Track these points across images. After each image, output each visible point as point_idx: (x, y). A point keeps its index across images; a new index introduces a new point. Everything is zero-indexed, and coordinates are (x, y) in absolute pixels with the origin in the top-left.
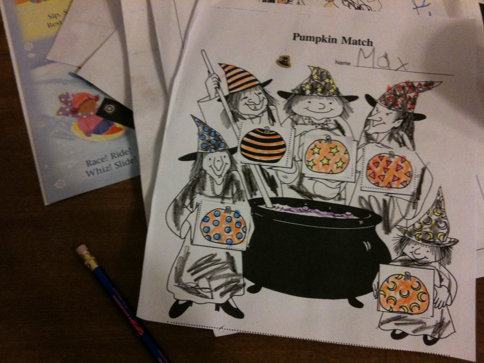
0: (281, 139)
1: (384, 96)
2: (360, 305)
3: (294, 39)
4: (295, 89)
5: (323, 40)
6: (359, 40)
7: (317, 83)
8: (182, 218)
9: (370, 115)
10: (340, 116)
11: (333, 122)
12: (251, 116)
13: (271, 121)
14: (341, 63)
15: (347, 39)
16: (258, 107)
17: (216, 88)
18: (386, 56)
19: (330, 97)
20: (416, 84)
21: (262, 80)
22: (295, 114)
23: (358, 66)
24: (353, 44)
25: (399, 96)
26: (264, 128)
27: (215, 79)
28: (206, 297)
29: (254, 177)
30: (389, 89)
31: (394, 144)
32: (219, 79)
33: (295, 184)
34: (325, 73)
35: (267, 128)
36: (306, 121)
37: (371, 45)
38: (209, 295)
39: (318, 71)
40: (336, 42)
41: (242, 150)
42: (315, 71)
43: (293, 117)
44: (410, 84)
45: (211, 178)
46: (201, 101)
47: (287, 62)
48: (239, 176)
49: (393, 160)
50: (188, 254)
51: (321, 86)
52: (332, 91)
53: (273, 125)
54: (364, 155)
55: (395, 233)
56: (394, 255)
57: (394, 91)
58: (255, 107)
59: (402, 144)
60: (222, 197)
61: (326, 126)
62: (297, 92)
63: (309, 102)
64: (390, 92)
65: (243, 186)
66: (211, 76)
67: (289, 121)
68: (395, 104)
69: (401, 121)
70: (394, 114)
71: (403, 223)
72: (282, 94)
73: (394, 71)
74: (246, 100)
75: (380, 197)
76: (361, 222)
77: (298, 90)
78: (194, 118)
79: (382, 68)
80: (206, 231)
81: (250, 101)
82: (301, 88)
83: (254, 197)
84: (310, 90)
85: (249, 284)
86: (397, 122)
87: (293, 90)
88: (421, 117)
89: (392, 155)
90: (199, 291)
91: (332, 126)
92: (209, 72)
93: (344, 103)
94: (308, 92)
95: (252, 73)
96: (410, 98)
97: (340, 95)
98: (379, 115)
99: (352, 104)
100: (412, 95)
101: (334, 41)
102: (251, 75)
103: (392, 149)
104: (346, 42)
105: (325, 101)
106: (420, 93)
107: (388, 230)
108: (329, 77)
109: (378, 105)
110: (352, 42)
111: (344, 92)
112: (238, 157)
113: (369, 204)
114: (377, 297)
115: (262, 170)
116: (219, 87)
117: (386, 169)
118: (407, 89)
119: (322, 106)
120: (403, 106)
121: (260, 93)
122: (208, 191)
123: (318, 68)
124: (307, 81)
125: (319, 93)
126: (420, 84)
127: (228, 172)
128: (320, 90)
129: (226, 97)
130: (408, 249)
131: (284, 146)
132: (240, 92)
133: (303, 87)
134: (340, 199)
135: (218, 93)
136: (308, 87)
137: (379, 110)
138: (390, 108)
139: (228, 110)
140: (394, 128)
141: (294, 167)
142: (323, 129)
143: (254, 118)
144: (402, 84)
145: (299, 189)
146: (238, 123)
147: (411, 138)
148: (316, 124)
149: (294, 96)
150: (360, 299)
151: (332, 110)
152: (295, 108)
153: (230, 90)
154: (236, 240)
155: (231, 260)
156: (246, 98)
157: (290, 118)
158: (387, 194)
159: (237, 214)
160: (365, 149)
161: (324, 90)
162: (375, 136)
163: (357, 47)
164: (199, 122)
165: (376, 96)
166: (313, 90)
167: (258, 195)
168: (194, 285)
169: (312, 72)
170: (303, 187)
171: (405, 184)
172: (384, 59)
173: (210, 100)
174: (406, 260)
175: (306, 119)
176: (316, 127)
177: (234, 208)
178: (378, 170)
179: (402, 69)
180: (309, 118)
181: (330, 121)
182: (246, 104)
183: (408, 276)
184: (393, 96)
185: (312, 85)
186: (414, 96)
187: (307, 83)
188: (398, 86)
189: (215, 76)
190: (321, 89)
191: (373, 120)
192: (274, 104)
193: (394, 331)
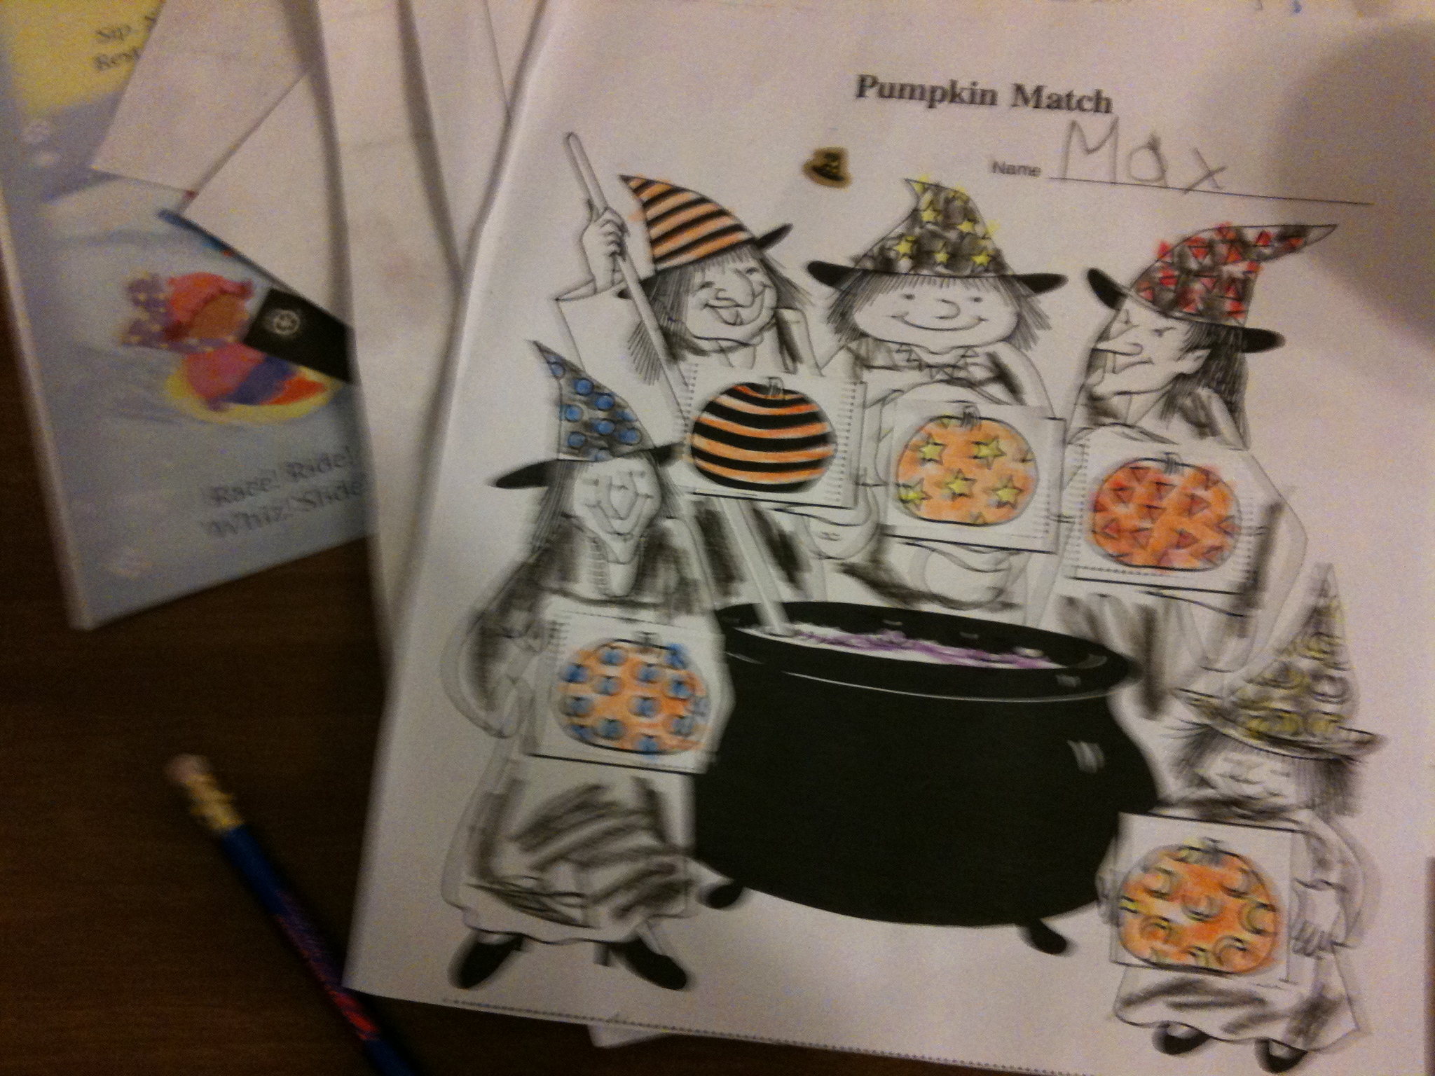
0: (815, 417)
1: (1146, 274)
2: (1057, 945)
3: (861, 94)
4: (865, 255)
5: (952, 95)
6: (1069, 96)
7: (934, 235)
9: (1104, 335)
10: (1007, 339)
11: (982, 360)
12: (724, 344)
13: (789, 362)
14: (1010, 170)
15: (1029, 89)
17: (613, 254)
18: (1153, 146)
19: (977, 280)
20: (1251, 235)
22: (864, 335)
23: (1064, 179)
24: (1049, 107)
25: (1198, 274)
26: (764, 382)
27: (609, 228)
28: (571, 922)
29: (733, 537)
30: (1164, 251)
31: (1178, 429)
32: (622, 228)
33: (858, 559)
34: (958, 203)
35: (774, 382)
36: (900, 359)
37: (1108, 111)
38: (577, 915)
39: (936, 194)
40: (993, 102)
41: (696, 452)
42: (928, 197)
43: (859, 345)
44: (1231, 235)
45: (598, 544)
46: (566, 297)
47: (837, 167)
49: (1174, 478)
50: (516, 785)
51: (945, 245)
52: (980, 259)
53: (794, 372)
54: (1085, 464)
55: (1179, 714)
56: (1172, 784)
57: (1181, 256)
58: (738, 315)
59: (1204, 428)
60: (629, 601)
61: (962, 374)
62: (869, 265)
63: (909, 297)
64: (1168, 259)
66: (599, 216)
67: (843, 358)
68: (1182, 299)
69: (1203, 353)
70: (1178, 332)
72: (823, 272)
73: (1177, 194)
74: (704, 295)
75: (1133, 598)
76: (1071, 681)
77: (873, 258)
78: (542, 350)
79: (1143, 184)
81: (721, 295)
82: (883, 250)
83: (734, 601)
84: (911, 257)
85: (710, 878)
86: (1191, 356)
87: (857, 260)
88: (1265, 341)
89: (1171, 464)
90: (550, 902)
91: (979, 373)
93: (1018, 298)
94: (904, 264)
95: (726, 205)
96: (1233, 280)
97: (1009, 273)
98: (1131, 336)
99: (1046, 301)
100: (1237, 269)
101: (986, 98)
102: (721, 213)
103: (1174, 443)
104: (1026, 101)
105: (957, 291)
106: (1263, 264)
107: (1153, 703)
108: (970, 215)
109: (1128, 305)
110: (1045, 101)
111: (1020, 264)
112: (682, 474)
113: (1092, 620)
114: (1114, 920)
115: (759, 516)
116: (619, 251)
117: (1150, 509)
118: (1222, 249)
120: (1210, 307)
121: (751, 271)
122: (584, 585)
123: (937, 188)
124: (899, 230)
125: (941, 269)
126: (1263, 236)
127: (651, 523)
128: (941, 257)
129: (646, 284)
130: (1218, 766)
131: (828, 438)
132: (691, 268)
133: (890, 249)
134: (1005, 606)
135: (620, 271)
136: (904, 247)
137: (1134, 320)
138: (1165, 312)
139: (650, 324)
140: (1181, 377)
141: (862, 506)
142: (952, 381)
143: (731, 349)
144: (1206, 236)
145: (869, 575)
146: (683, 365)
147: (1233, 409)
148: (930, 366)
149: (861, 279)
150: (1062, 925)
151: (981, 320)
152: (864, 317)
153: (656, 260)
155: (652, 802)
156: (706, 285)
157: (849, 350)
158: (1156, 590)
160: (1088, 447)
161: (956, 258)
162: (1117, 403)
163: (1061, 118)
164: (560, 366)
165: (1121, 274)
166: (920, 256)
167: (743, 595)
168: (532, 884)
169: (918, 198)
171: (1213, 556)
172: (1146, 157)
173: (595, 291)
174: (1213, 802)
175: (898, 351)
176: (932, 377)
179: (1205, 186)
180: (905, 347)
181: (976, 355)
182: (707, 305)
183: (1215, 853)
184: (1176, 273)
185: (917, 243)
186: (1244, 273)
187: (901, 237)
188: (1190, 242)
189: (608, 216)
190: (948, 253)
191: (1115, 353)
192: (799, 306)
193: (1166, 1025)
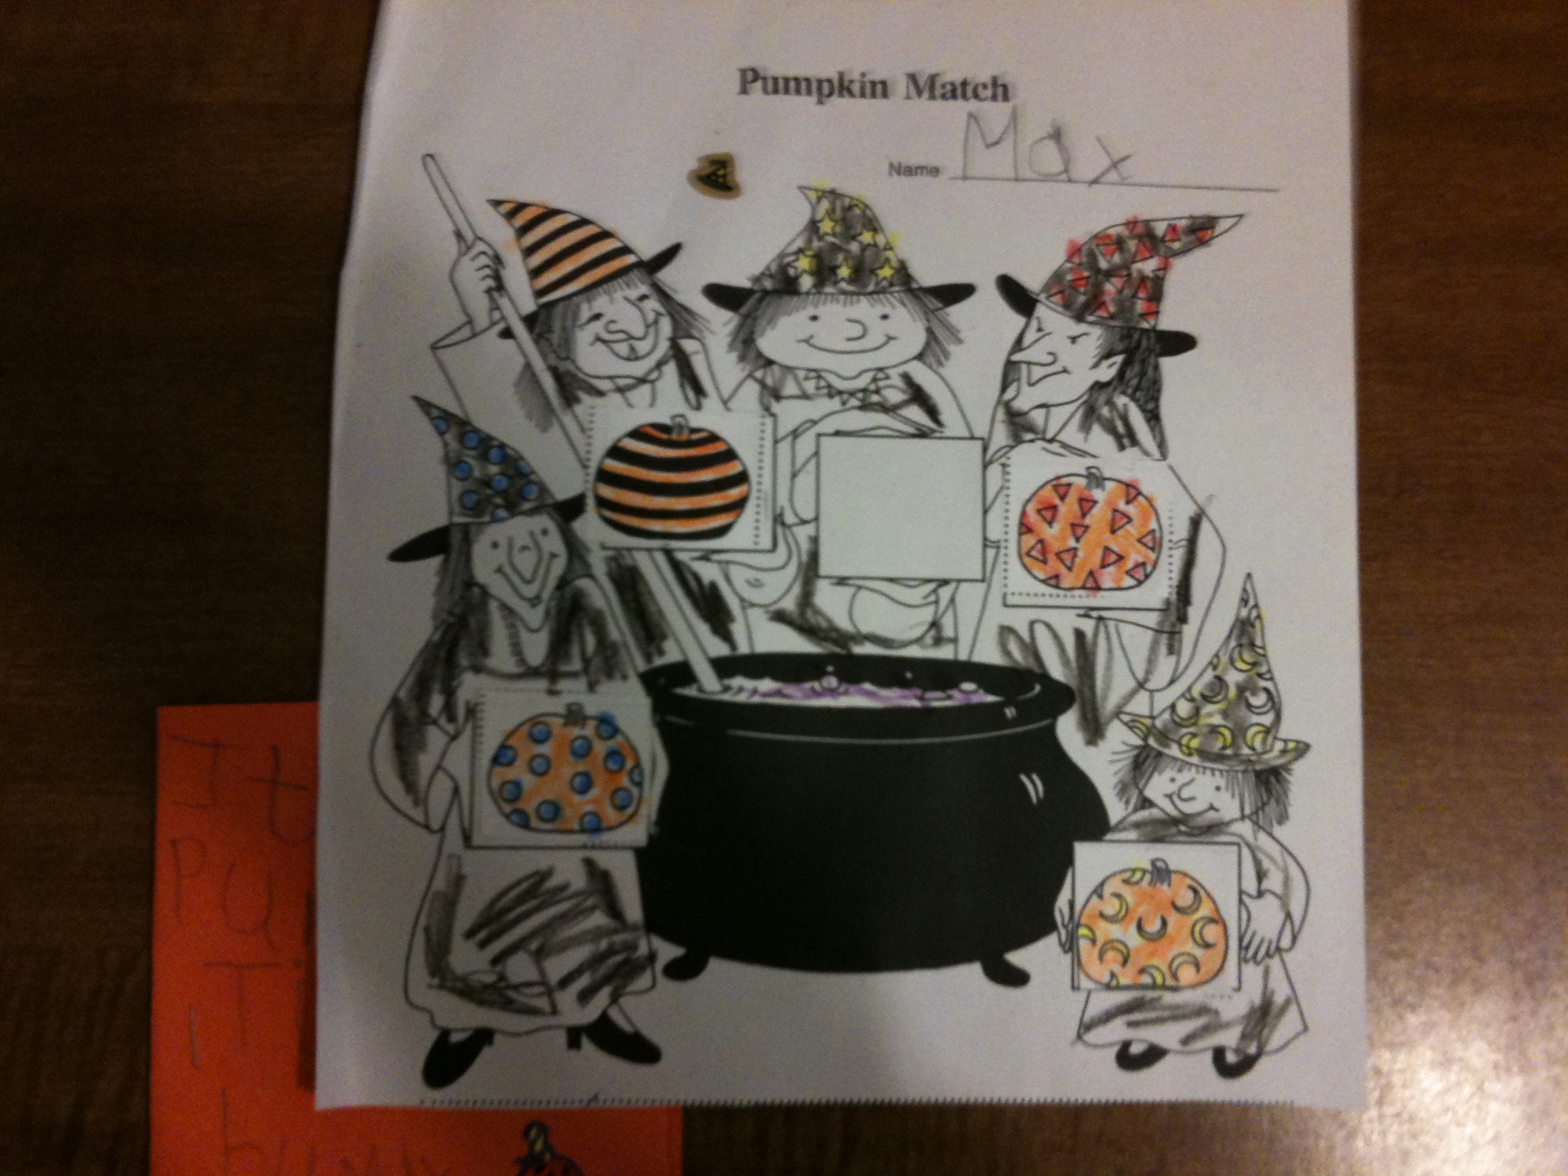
0: (730, 455)
1: (1057, 277)
2: (1017, 978)
3: (744, 91)
4: (763, 274)
5: (842, 87)
6: (964, 84)
7: (835, 248)
8: (426, 762)
9: (1018, 345)
10: (920, 357)
11: (897, 381)
12: (622, 382)
13: (691, 395)
14: (910, 171)
15: (922, 80)
16: (643, 347)
17: (489, 291)
18: (1057, 136)
19: (881, 296)
20: (1160, 229)
21: (647, 248)
22: (769, 363)
23: (965, 178)
24: (944, 97)
25: (1109, 274)
26: (667, 421)
27: (484, 260)
28: (534, 1012)
29: (650, 592)
30: (1074, 251)
31: (1100, 441)
32: (497, 259)
33: (789, 604)
34: (857, 211)
35: (679, 420)
36: (810, 386)
37: (1006, 98)
38: (543, 1003)
39: (833, 204)
40: (885, 95)
41: (602, 503)
42: (825, 205)
43: (765, 374)
44: (1140, 229)
45: (508, 610)
46: (444, 343)
47: (724, 176)
48: (601, 594)
49: (1098, 494)
50: (458, 881)
51: (847, 259)
52: (886, 272)
53: (698, 407)
54: (1007, 484)
55: (1119, 738)
56: (1116, 810)
57: (1092, 256)
58: (632, 349)
59: (1126, 438)
60: (551, 672)
61: (875, 398)
62: (768, 284)
63: (814, 318)
64: (1076, 260)
65: (619, 628)
66: (469, 248)
67: (752, 389)
68: (1095, 302)
69: (1119, 359)
70: (1094, 338)
71: (1140, 705)
72: (722, 295)
73: (1083, 188)
74: (597, 327)
75: (1066, 624)
76: (1010, 712)
77: (771, 276)
78: (425, 406)
79: (1048, 178)
80: (510, 797)
81: (613, 327)
82: (783, 269)
83: (659, 662)
84: (812, 273)
85: (668, 951)
86: (1105, 363)
87: (757, 279)
88: (1180, 343)
89: (1095, 478)
90: (512, 994)
91: (894, 396)
92: (459, 235)
93: (928, 313)
94: (806, 282)
95: (609, 226)
96: (1143, 279)
97: (914, 286)
98: (1046, 344)
99: (957, 313)
100: (1149, 266)
101: (879, 89)
102: (605, 235)
103: (1096, 457)
104: (919, 93)
105: (865, 309)
106: (1173, 260)
107: (1094, 730)
108: (872, 224)
109: (1041, 311)
110: (938, 92)
111: (928, 275)
112: (591, 527)
113: (1031, 649)
114: (1070, 946)
115: (677, 567)
116: (498, 285)
117: (1078, 529)
118: (1132, 245)
119: (857, 330)
120: (1124, 308)
121: (643, 298)
122: (501, 657)
123: (833, 194)
124: (800, 243)
125: (843, 285)
126: (1173, 229)
127: (563, 583)
128: (844, 272)
129: (530, 321)
130: (1158, 787)
131: (742, 478)
132: (576, 298)
133: (789, 265)
134: (938, 641)
135: (498, 308)
136: (804, 263)
137: (1047, 329)
138: (1079, 318)
139: (539, 365)
140: (1098, 386)
141: (782, 547)
142: (865, 407)
143: (630, 388)
144: (1113, 232)
145: (803, 620)
146: (578, 409)
147: (1153, 418)
148: (840, 393)
149: (760, 301)
150: (1017, 958)
151: (890, 338)
152: (769, 343)
153: (540, 293)
154: (611, 815)
155: (602, 882)
156: (597, 317)
157: (756, 380)
158: (1087, 612)
159: (607, 724)
160: (1009, 466)
161: (861, 273)
162: (1038, 417)
163: (960, 108)
164: (444, 420)
165: (1033, 280)
166: (824, 273)
167: (672, 654)
168: (490, 979)
169: (814, 209)
170: (818, 612)
171: (1142, 574)
172: (1051, 146)
173: (474, 335)
174: (1155, 822)
175: (807, 378)
176: (844, 403)
177: (593, 705)
178: (1052, 533)
179: (1113, 176)
180: (818, 374)
181: (887, 377)
182: (599, 339)
183: (1161, 873)
184: (1086, 274)
185: (818, 257)
186: (1155, 270)
187: (800, 251)
188: (1101, 238)
189: (481, 247)
190: (850, 268)
191: (1029, 363)
192: (696, 334)
193: (1126, 1045)
